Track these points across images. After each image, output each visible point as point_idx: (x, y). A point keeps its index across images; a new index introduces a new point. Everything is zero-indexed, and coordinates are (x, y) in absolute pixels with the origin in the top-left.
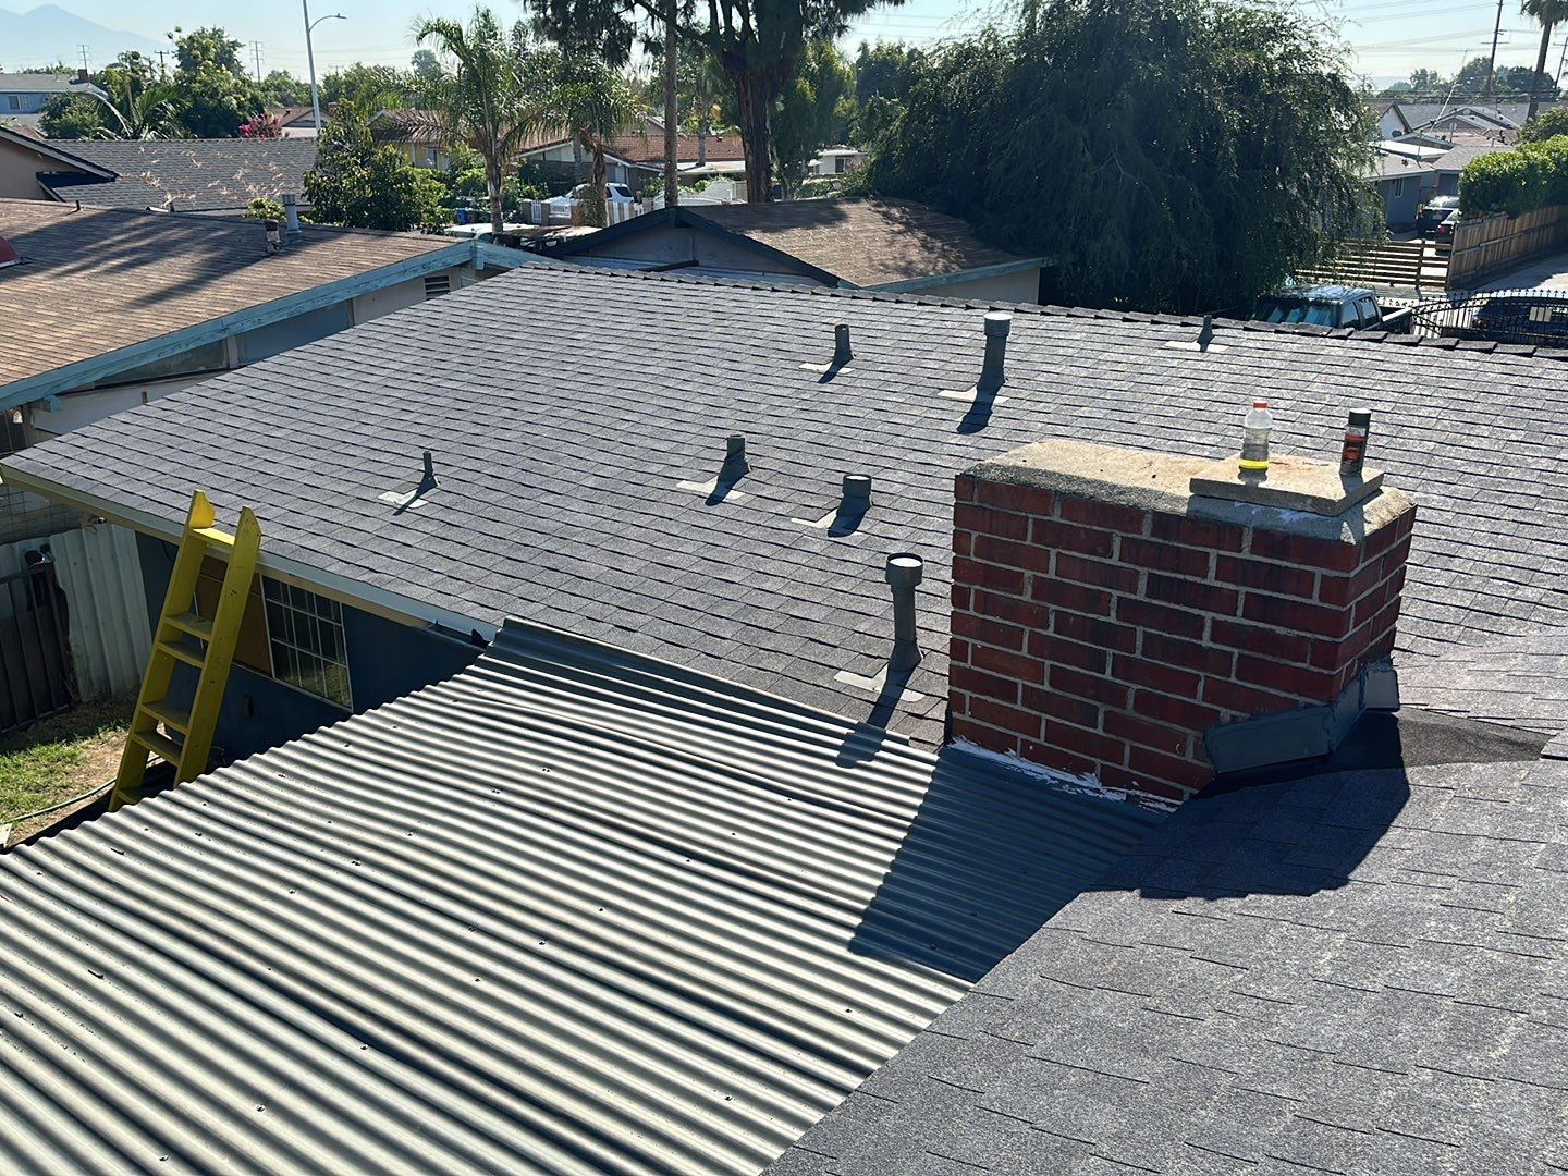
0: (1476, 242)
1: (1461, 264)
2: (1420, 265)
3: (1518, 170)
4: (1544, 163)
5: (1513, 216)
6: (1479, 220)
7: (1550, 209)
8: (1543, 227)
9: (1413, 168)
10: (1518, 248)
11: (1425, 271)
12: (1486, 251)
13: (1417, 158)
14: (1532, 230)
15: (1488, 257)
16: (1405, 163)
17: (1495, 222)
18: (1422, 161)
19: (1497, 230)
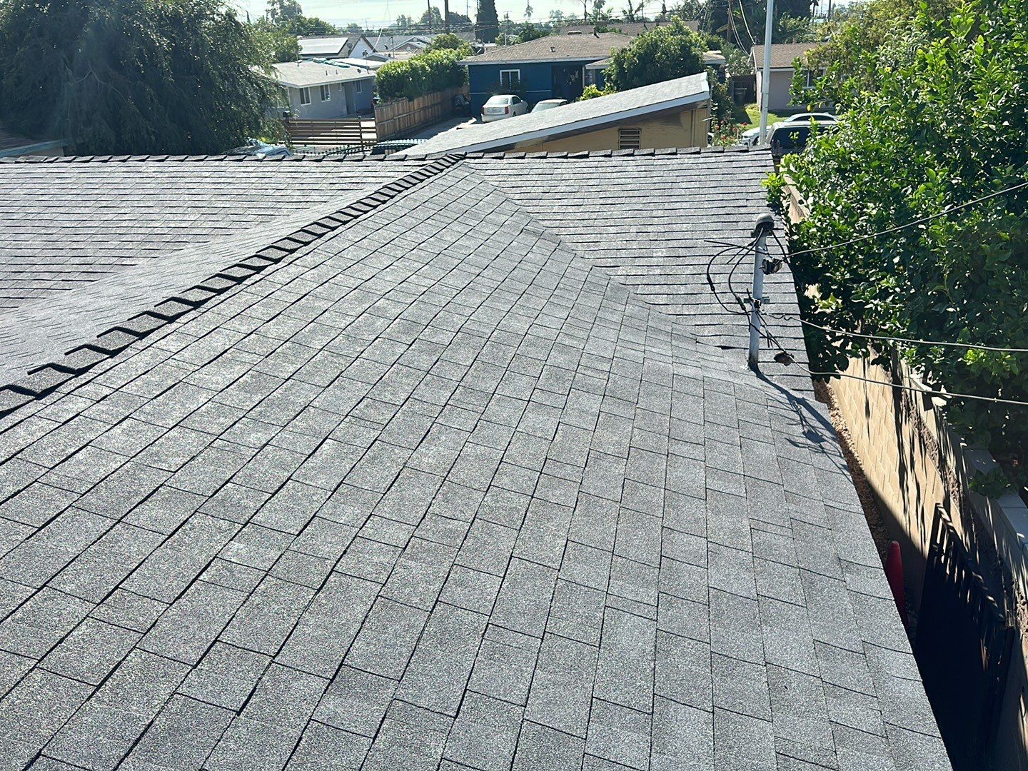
0: (390, 117)
1: (384, 129)
2: (361, 132)
3: (406, 72)
4: (423, 67)
5: (411, 99)
6: (389, 103)
7: (435, 94)
8: (434, 105)
9: (364, 74)
10: (420, 119)
11: (365, 136)
12: (399, 121)
13: (368, 68)
14: (427, 107)
15: (401, 126)
16: (359, 71)
17: (400, 104)
18: (370, 69)
19: (403, 109)
